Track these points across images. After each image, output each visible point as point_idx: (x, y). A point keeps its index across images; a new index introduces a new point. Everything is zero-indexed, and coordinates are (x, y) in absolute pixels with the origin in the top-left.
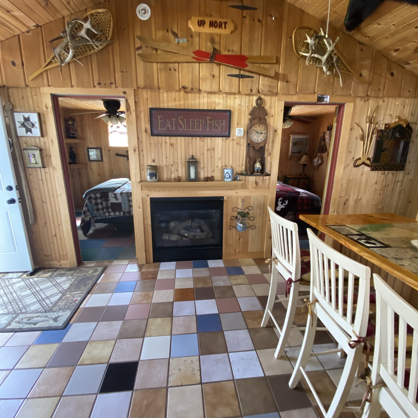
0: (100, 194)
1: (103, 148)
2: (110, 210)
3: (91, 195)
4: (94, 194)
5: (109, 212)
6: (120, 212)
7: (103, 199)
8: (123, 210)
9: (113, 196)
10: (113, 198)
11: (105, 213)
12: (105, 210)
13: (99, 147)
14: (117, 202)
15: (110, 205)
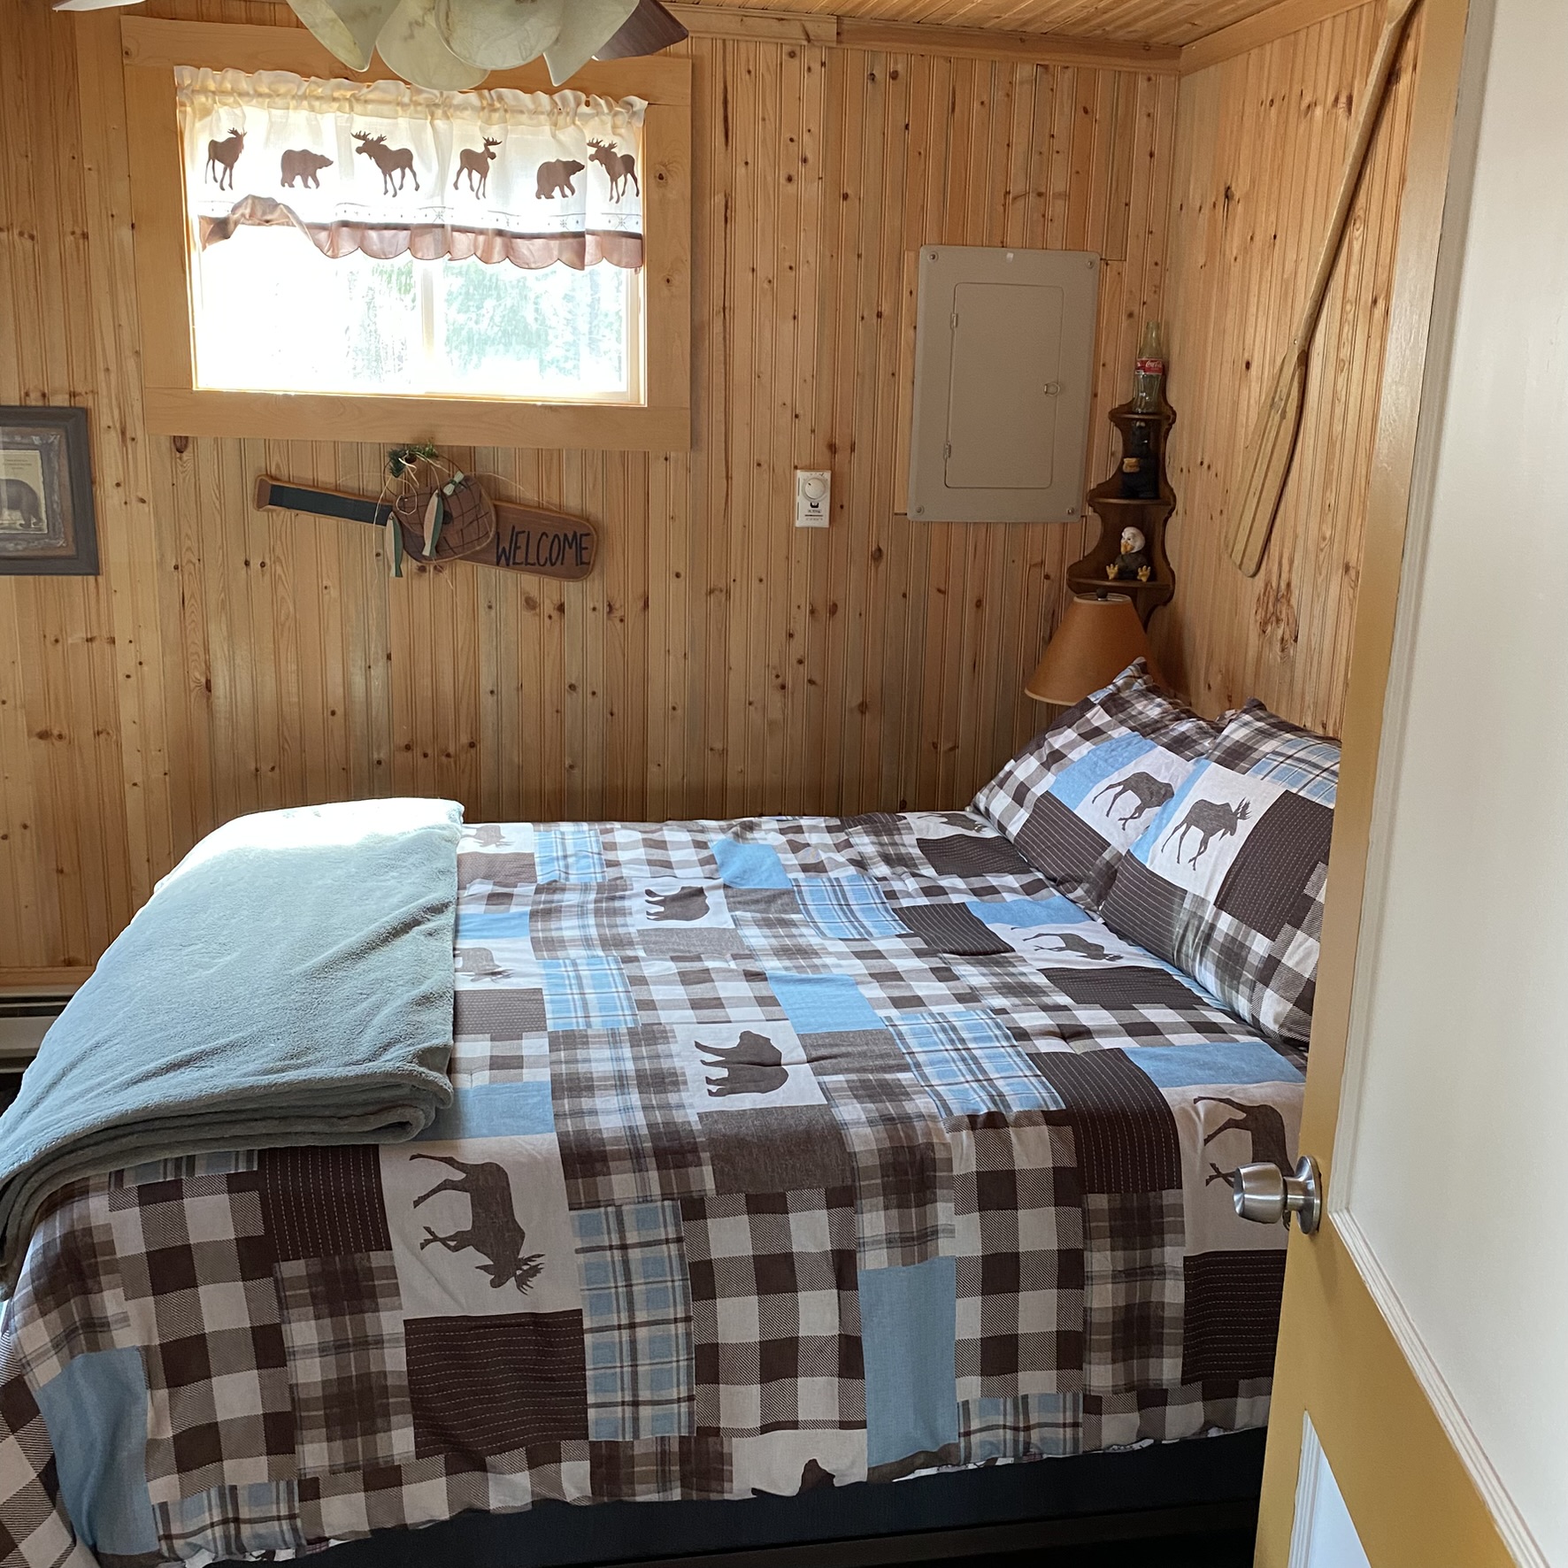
0: (235, 1184)
1: (105, 416)
2: (401, 1441)
3: (97, 1208)
4: (148, 1195)
5: (383, 1477)
6: (542, 1456)
7: (293, 1269)
8: (602, 1423)
9: (457, 1212)
10: (459, 1242)
11: (310, 1490)
12: (315, 1454)
13: (60, 400)
14: (507, 1301)
15: (395, 1360)
